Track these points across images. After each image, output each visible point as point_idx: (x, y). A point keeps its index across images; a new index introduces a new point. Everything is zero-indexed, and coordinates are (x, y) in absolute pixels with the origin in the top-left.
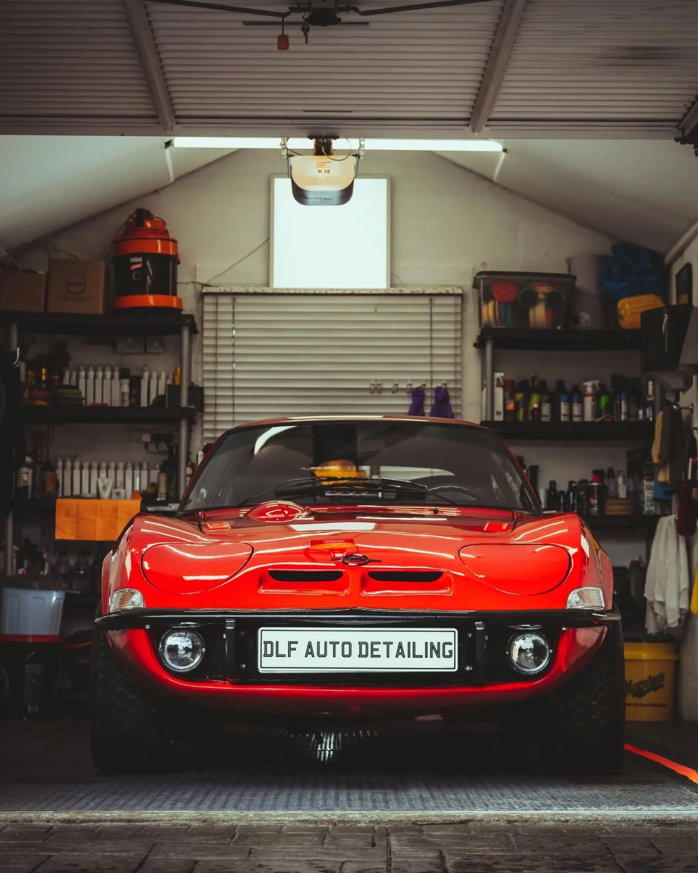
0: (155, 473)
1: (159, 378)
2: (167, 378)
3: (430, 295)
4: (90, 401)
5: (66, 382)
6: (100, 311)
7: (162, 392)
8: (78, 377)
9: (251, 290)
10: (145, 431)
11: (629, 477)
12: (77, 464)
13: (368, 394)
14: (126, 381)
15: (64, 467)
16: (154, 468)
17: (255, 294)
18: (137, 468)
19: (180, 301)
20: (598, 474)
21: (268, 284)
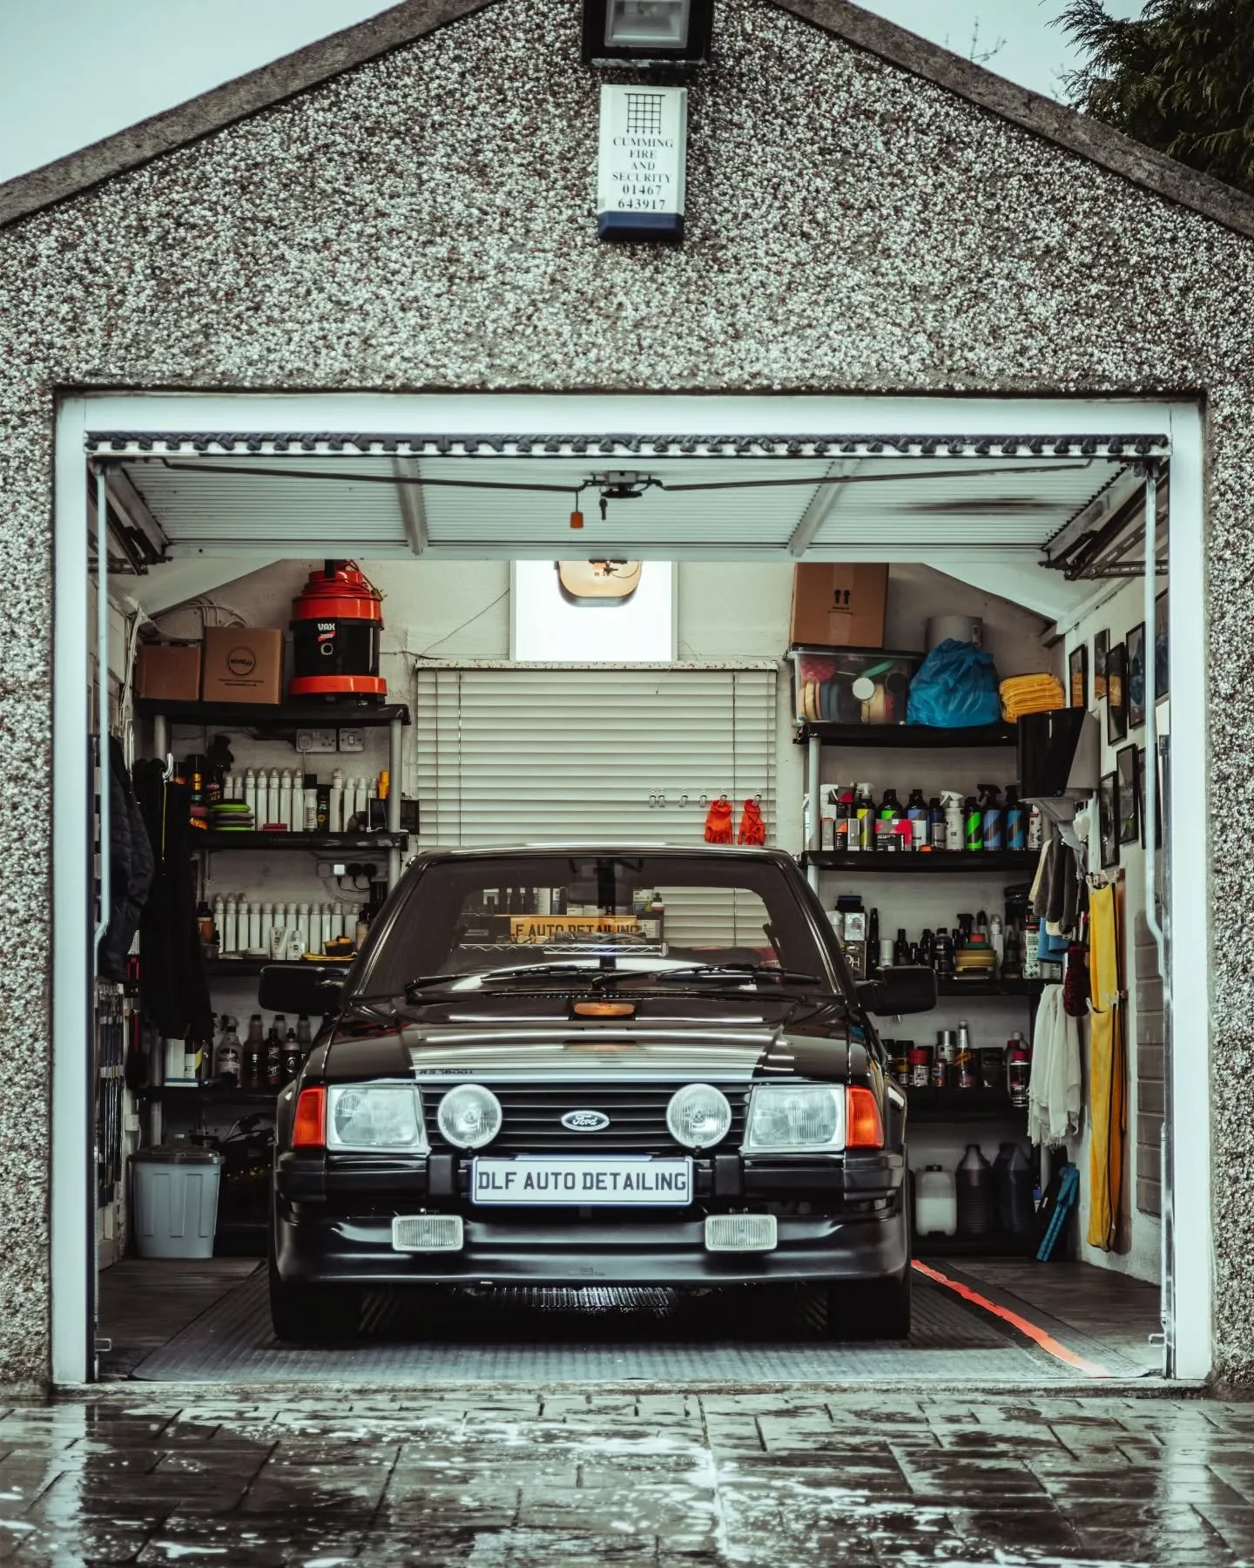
0: (352, 920)
1: (357, 787)
2: (368, 787)
3: (733, 670)
4: (262, 820)
5: (228, 794)
6: (276, 700)
7: (361, 807)
8: (244, 785)
9: (484, 665)
10: (340, 861)
11: (1007, 923)
12: (244, 907)
13: (647, 809)
14: (313, 792)
15: (225, 911)
16: (351, 913)
17: (490, 670)
18: (326, 911)
19: (382, 683)
20: (965, 919)
21: (507, 656)
